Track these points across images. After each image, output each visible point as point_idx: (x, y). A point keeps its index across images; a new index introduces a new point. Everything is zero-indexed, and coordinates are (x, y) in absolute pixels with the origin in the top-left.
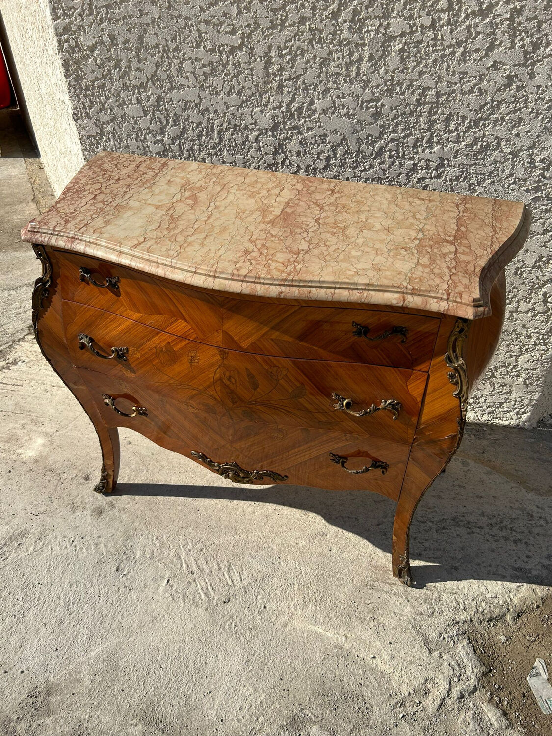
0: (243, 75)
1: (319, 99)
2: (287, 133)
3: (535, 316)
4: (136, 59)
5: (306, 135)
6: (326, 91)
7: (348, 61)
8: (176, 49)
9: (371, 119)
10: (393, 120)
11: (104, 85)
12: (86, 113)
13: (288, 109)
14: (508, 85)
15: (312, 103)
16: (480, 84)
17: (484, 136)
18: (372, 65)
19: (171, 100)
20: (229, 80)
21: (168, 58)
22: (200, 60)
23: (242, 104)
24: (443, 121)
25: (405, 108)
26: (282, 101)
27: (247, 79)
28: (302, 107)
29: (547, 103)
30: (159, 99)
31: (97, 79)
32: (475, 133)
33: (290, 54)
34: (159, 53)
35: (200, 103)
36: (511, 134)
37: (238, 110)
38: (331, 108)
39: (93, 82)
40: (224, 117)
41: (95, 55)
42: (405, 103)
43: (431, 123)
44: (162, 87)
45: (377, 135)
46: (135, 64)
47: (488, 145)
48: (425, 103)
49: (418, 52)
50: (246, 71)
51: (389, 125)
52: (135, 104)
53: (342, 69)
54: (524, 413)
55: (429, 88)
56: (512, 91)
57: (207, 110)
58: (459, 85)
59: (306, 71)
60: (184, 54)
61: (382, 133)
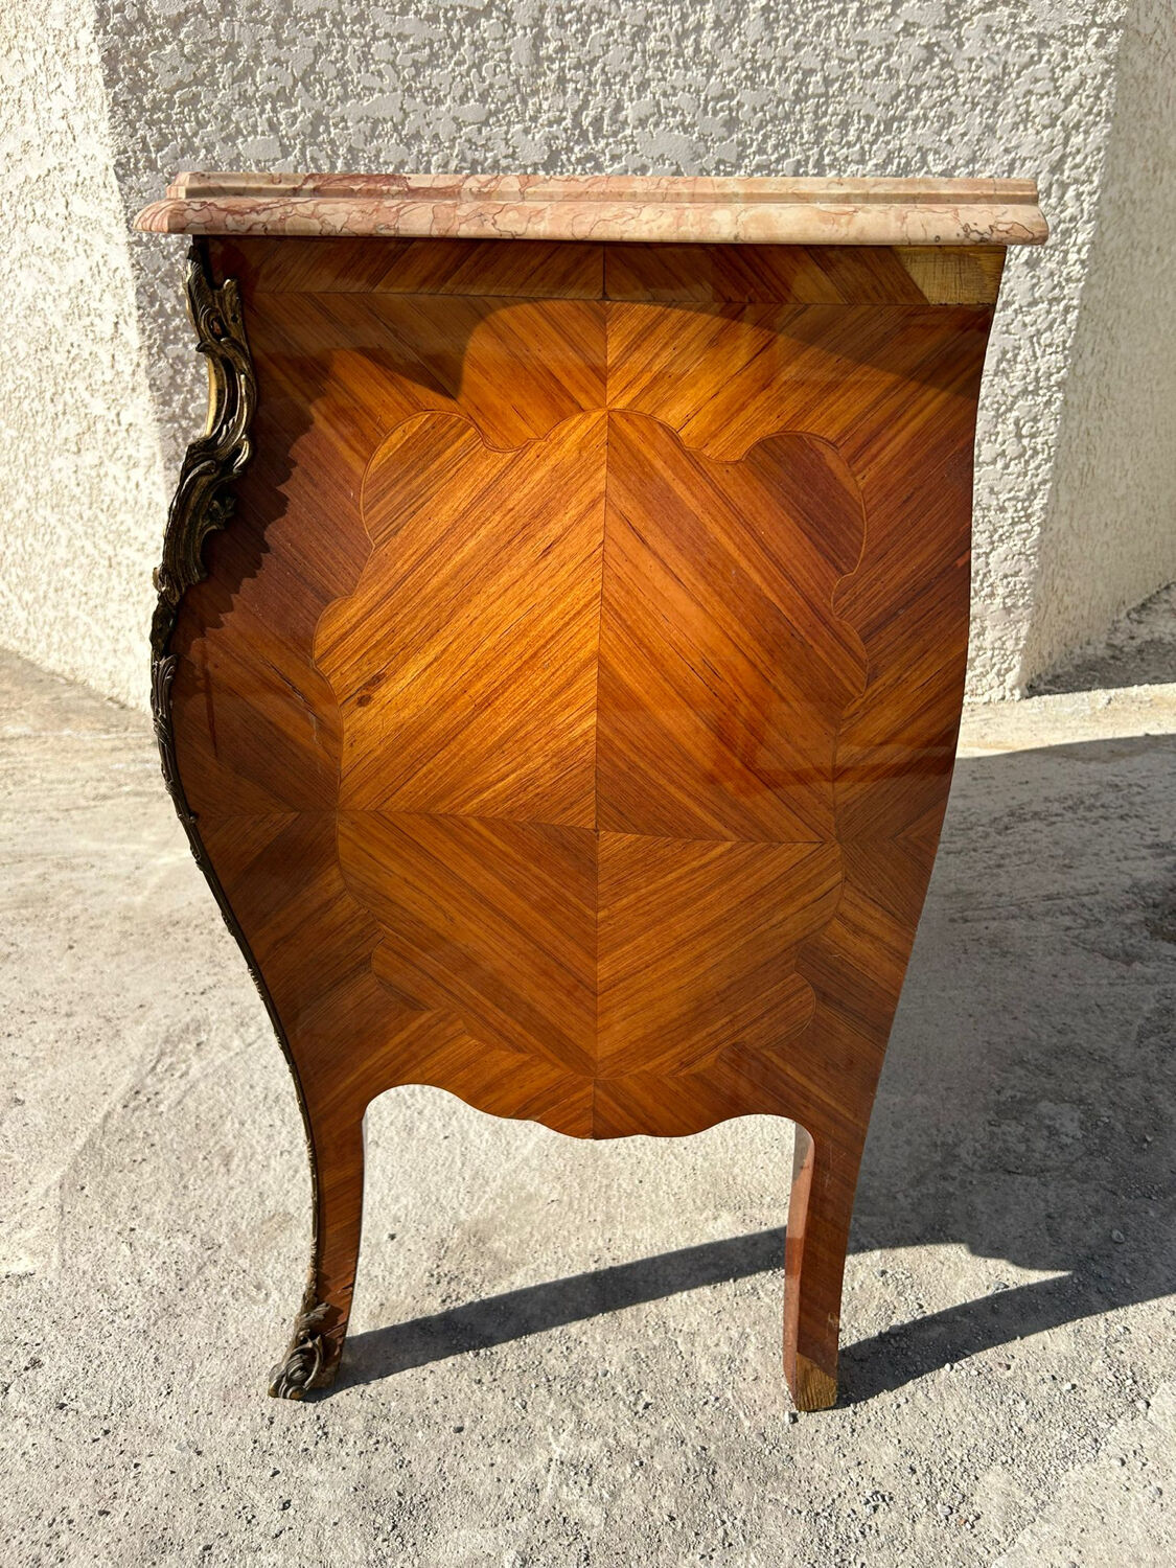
0: (491, 63)
1: (631, 100)
2: (575, 170)
3: (1006, 466)
4: (273, 41)
5: (609, 170)
6: (643, 85)
7: (680, 30)
8: (360, 18)
9: (723, 132)
10: (757, 132)
11: (196, 98)
12: (149, 159)
13: (577, 123)
14: (928, 61)
15: (619, 108)
16: (888, 60)
17: (900, 149)
18: (720, 36)
19: (343, 119)
20: (464, 73)
21: (341, 36)
22: (407, 38)
23: (487, 120)
24: (837, 126)
25: (777, 107)
26: (565, 109)
27: (498, 70)
28: (602, 118)
29: (985, 85)
30: (319, 119)
31: (180, 85)
32: (888, 143)
33: (579, 20)
34: (322, 27)
35: (403, 124)
36: (940, 141)
37: (480, 131)
38: (653, 115)
39: (172, 92)
40: (451, 147)
41: (182, 36)
42: (775, 100)
43: (820, 131)
44: (324, 95)
45: (733, 160)
46: (269, 50)
47: (908, 163)
48: (807, 98)
49: (791, 11)
50: (497, 56)
51: (752, 140)
52: (263, 133)
53: (670, 44)
54: (1008, 670)
55: (812, 72)
56: (935, 70)
57: (417, 136)
58: (857, 64)
59: (608, 51)
60: (375, 27)
61: (741, 157)
